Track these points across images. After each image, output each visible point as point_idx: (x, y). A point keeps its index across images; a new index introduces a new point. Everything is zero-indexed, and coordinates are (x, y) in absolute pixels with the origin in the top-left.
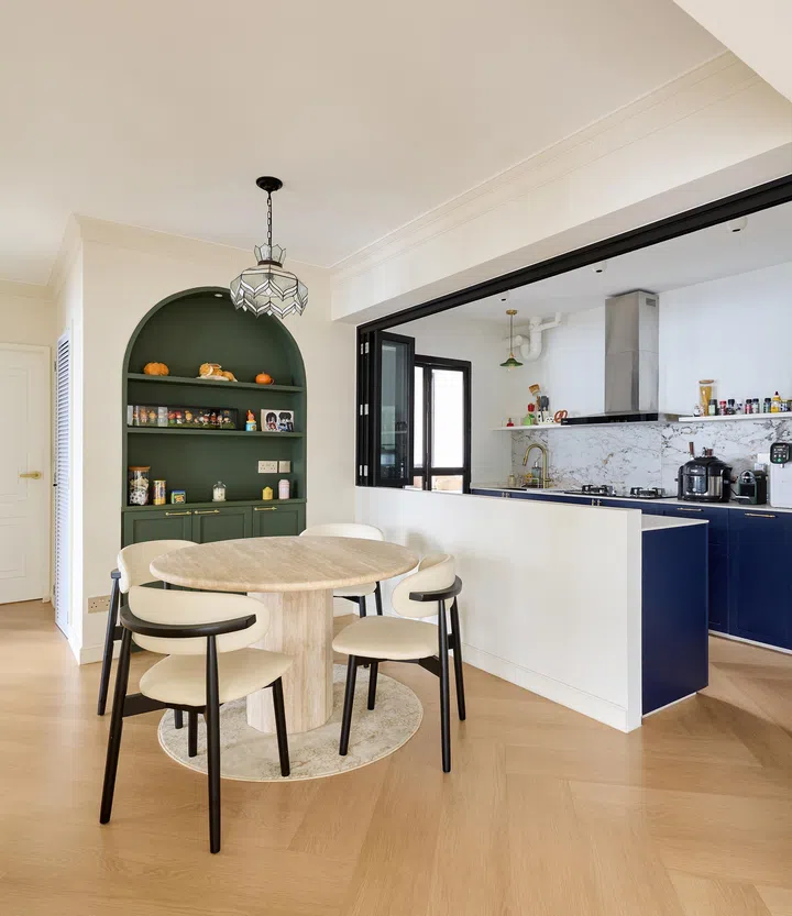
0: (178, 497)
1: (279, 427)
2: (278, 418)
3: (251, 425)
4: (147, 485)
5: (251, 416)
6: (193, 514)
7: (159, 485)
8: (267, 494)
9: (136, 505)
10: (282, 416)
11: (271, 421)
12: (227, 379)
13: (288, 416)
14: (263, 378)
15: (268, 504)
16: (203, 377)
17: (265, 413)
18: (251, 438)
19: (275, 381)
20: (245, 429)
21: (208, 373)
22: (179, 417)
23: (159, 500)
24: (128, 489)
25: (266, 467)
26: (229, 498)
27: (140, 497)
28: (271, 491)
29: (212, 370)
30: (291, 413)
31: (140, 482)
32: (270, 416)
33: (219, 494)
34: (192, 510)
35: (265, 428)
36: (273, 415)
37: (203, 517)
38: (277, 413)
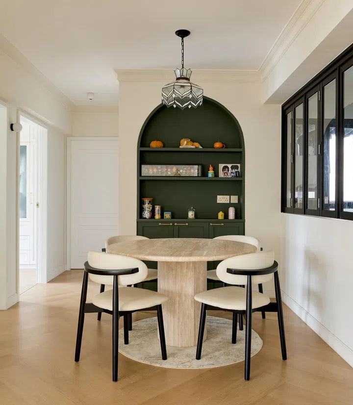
0: (167, 215)
1: (230, 174)
2: (230, 169)
3: (211, 173)
4: (151, 208)
5: (211, 168)
6: (173, 225)
7: (157, 208)
8: (221, 215)
9: (145, 218)
10: (232, 168)
11: (225, 171)
12: (193, 147)
13: (237, 167)
14: (218, 145)
15: (220, 221)
16: (180, 147)
17: (221, 166)
18: (211, 181)
19: (225, 145)
20: (207, 176)
21: (185, 144)
22: (169, 170)
23: (157, 216)
24: (141, 210)
25: (222, 199)
26: (196, 216)
27: (147, 214)
28: (223, 214)
29: (185, 142)
30: (239, 165)
31: (147, 206)
32: (225, 168)
33: (191, 214)
34: (173, 223)
35: (221, 174)
36: (227, 167)
37: (179, 227)
38: (229, 166)
